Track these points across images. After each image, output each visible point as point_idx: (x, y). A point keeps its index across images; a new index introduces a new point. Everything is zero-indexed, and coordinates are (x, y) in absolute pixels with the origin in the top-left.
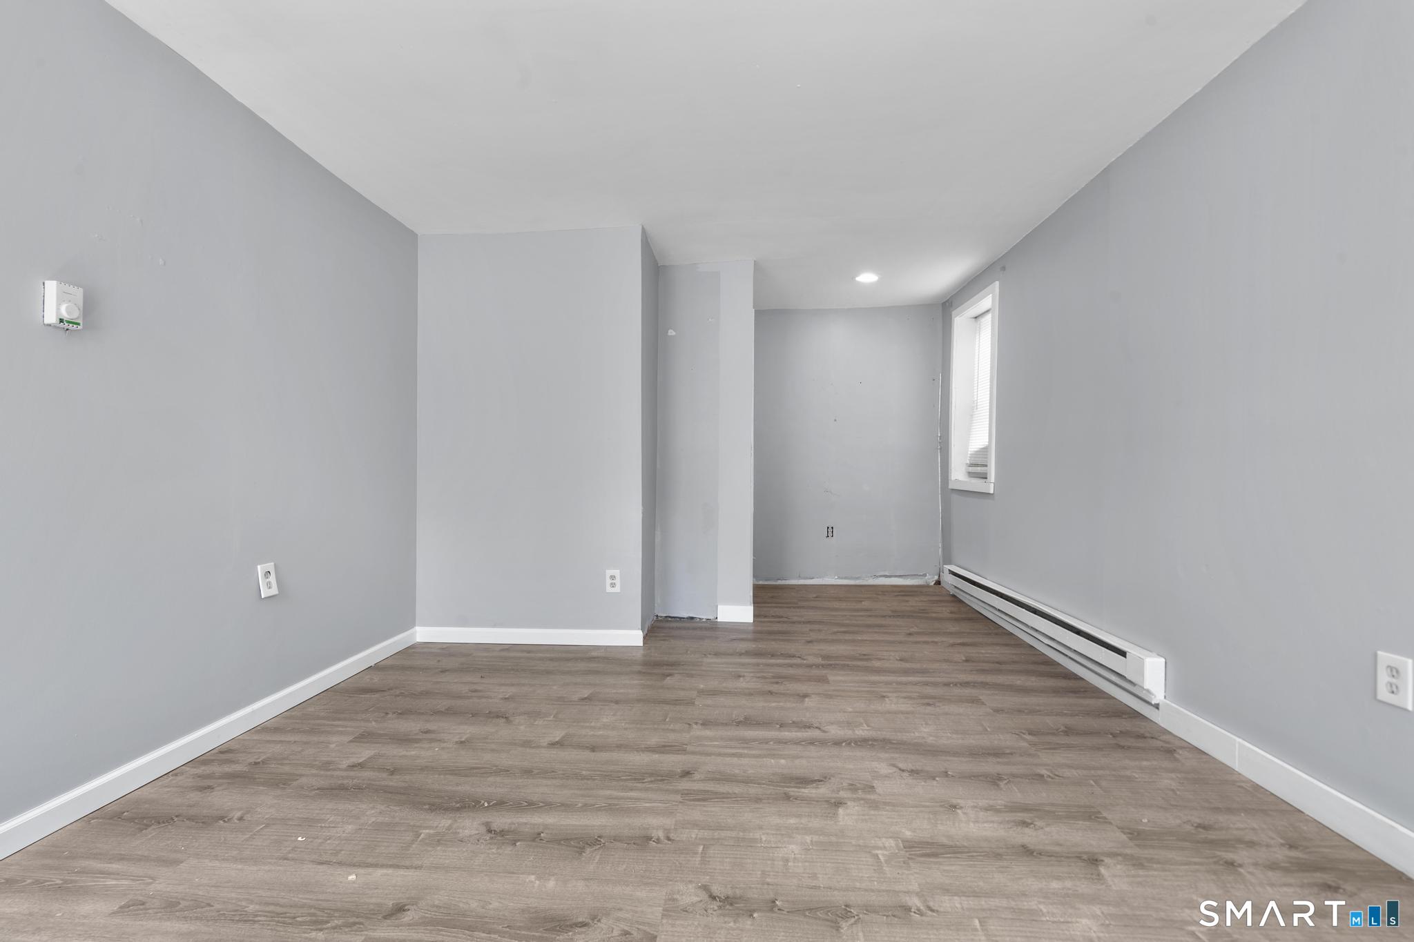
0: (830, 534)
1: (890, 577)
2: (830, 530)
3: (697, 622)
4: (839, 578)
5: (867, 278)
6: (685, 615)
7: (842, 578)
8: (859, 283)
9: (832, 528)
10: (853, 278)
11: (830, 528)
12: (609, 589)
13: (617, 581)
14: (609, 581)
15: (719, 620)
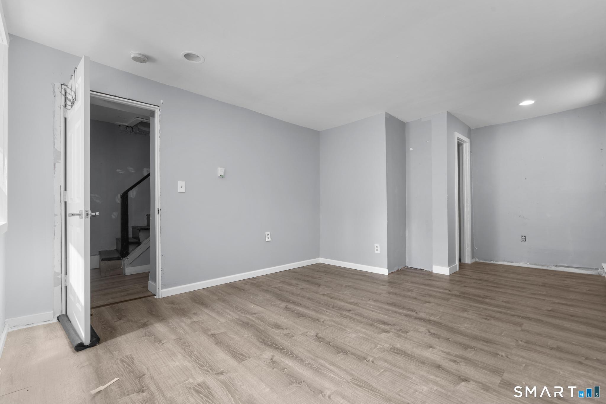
0: (524, 239)
1: (568, 267)
2: (524, 238)
3: (423, 271)
4: (530, 264)
5: (527, 103)
6: (419, 268)
7: (532, 264)
8: (520, 105)
9: (525, 236)
10: (518, 104)
11: (523, 237)
12: (376, 252)
13: (379, 249)
14: (376, 249)
15: (433, 272)
